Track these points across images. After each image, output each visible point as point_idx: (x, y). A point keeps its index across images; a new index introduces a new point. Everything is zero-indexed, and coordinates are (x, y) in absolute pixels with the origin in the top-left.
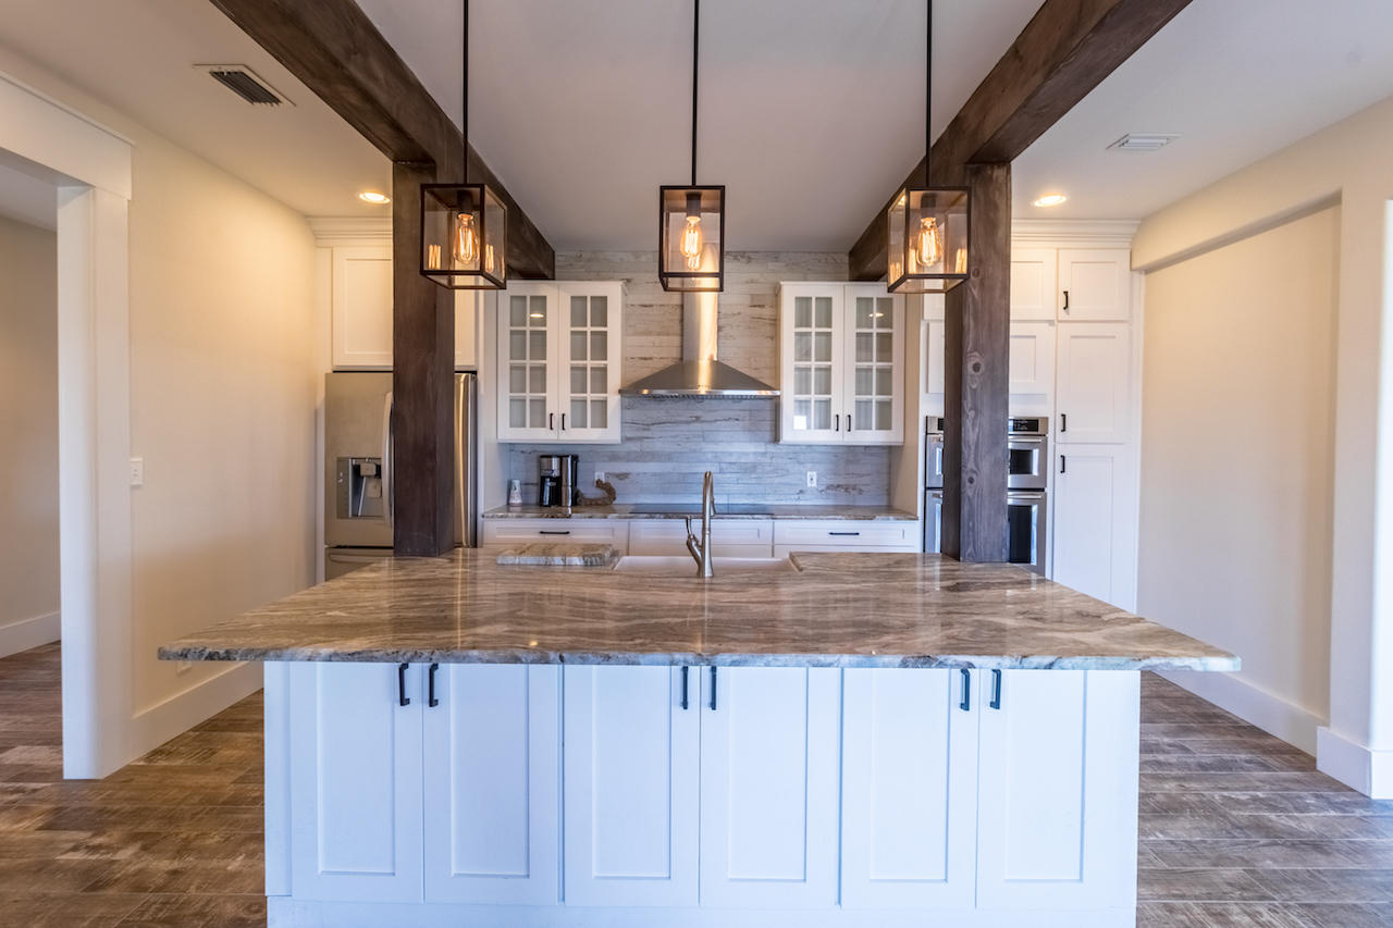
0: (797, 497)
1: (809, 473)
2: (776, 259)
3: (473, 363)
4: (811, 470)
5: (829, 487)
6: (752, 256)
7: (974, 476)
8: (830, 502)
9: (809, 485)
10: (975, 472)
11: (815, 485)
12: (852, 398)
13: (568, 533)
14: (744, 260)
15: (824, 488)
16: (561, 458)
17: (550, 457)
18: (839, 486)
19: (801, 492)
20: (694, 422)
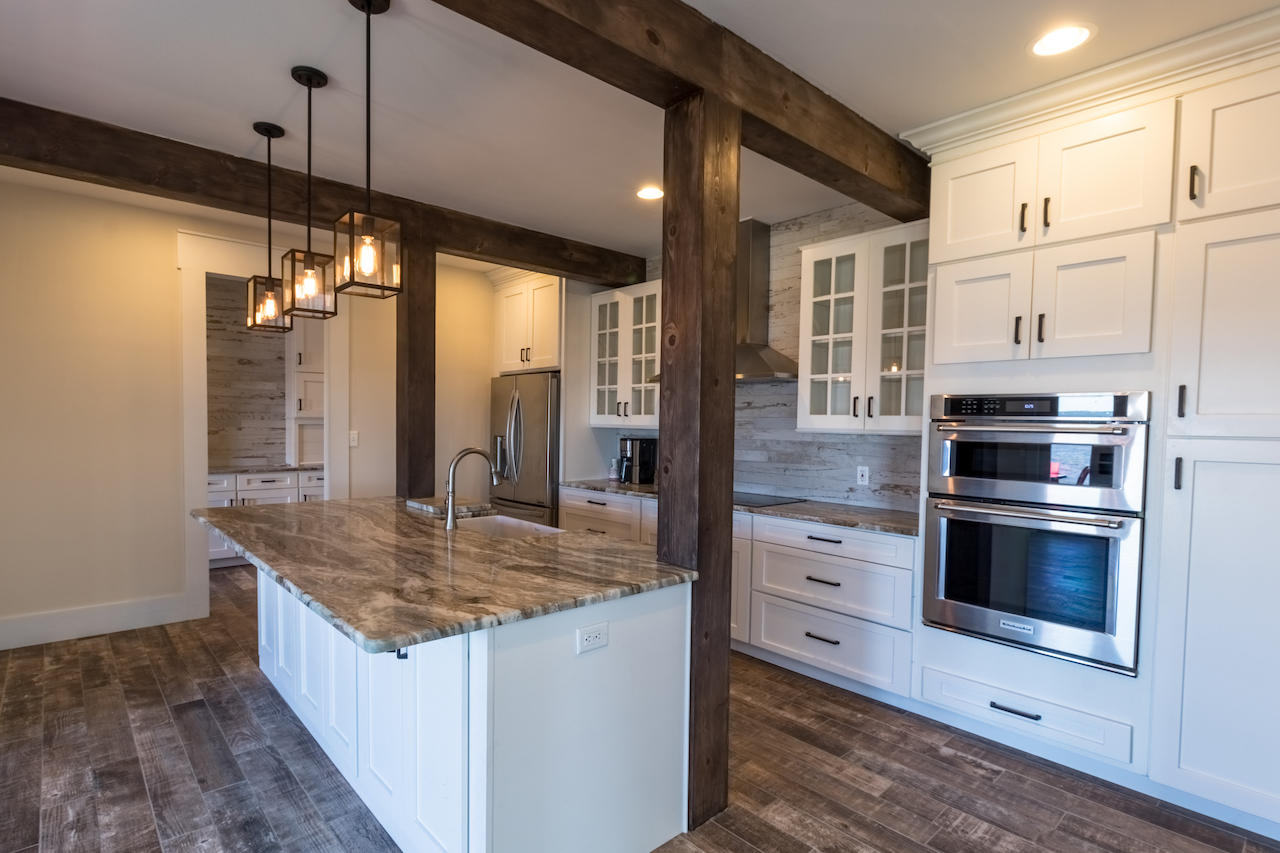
0: (846, 495)
1: (859, 468)
2: (829, 218)
3: (556, 364)
4: (862, 464)
5: (884, 487)
6: (803, 220)
7: (669, 467)
8: (884, 506)
9: (859, 482)
10: (670, 461)
11: (866, 483)
12: (876, 374)
13: (604, 504)
14: (796, 228)
15: (877, 487)
16: (632, 440)
17: (626, 440)
18: (896, 486)
19: (851, 490)
20: (745, 408)
